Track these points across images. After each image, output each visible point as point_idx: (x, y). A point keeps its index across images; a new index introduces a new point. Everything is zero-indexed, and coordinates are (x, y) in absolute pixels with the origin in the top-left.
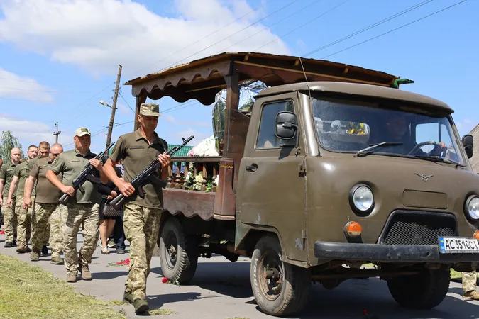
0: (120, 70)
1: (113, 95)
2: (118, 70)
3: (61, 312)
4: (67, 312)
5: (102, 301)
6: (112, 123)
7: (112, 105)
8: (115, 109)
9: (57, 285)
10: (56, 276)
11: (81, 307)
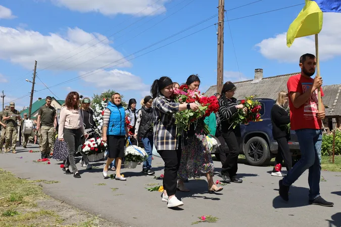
0: (36, 64)
1: (33, 76)
2: (35, 64)
3: (7, 188)
4: (10, 188)
5: (30, 181)
6: (33, 91)
7: (32, 81)
8: (34, 83)
9: (5, 174)
10: (4, 170)
11: (18, 184)
